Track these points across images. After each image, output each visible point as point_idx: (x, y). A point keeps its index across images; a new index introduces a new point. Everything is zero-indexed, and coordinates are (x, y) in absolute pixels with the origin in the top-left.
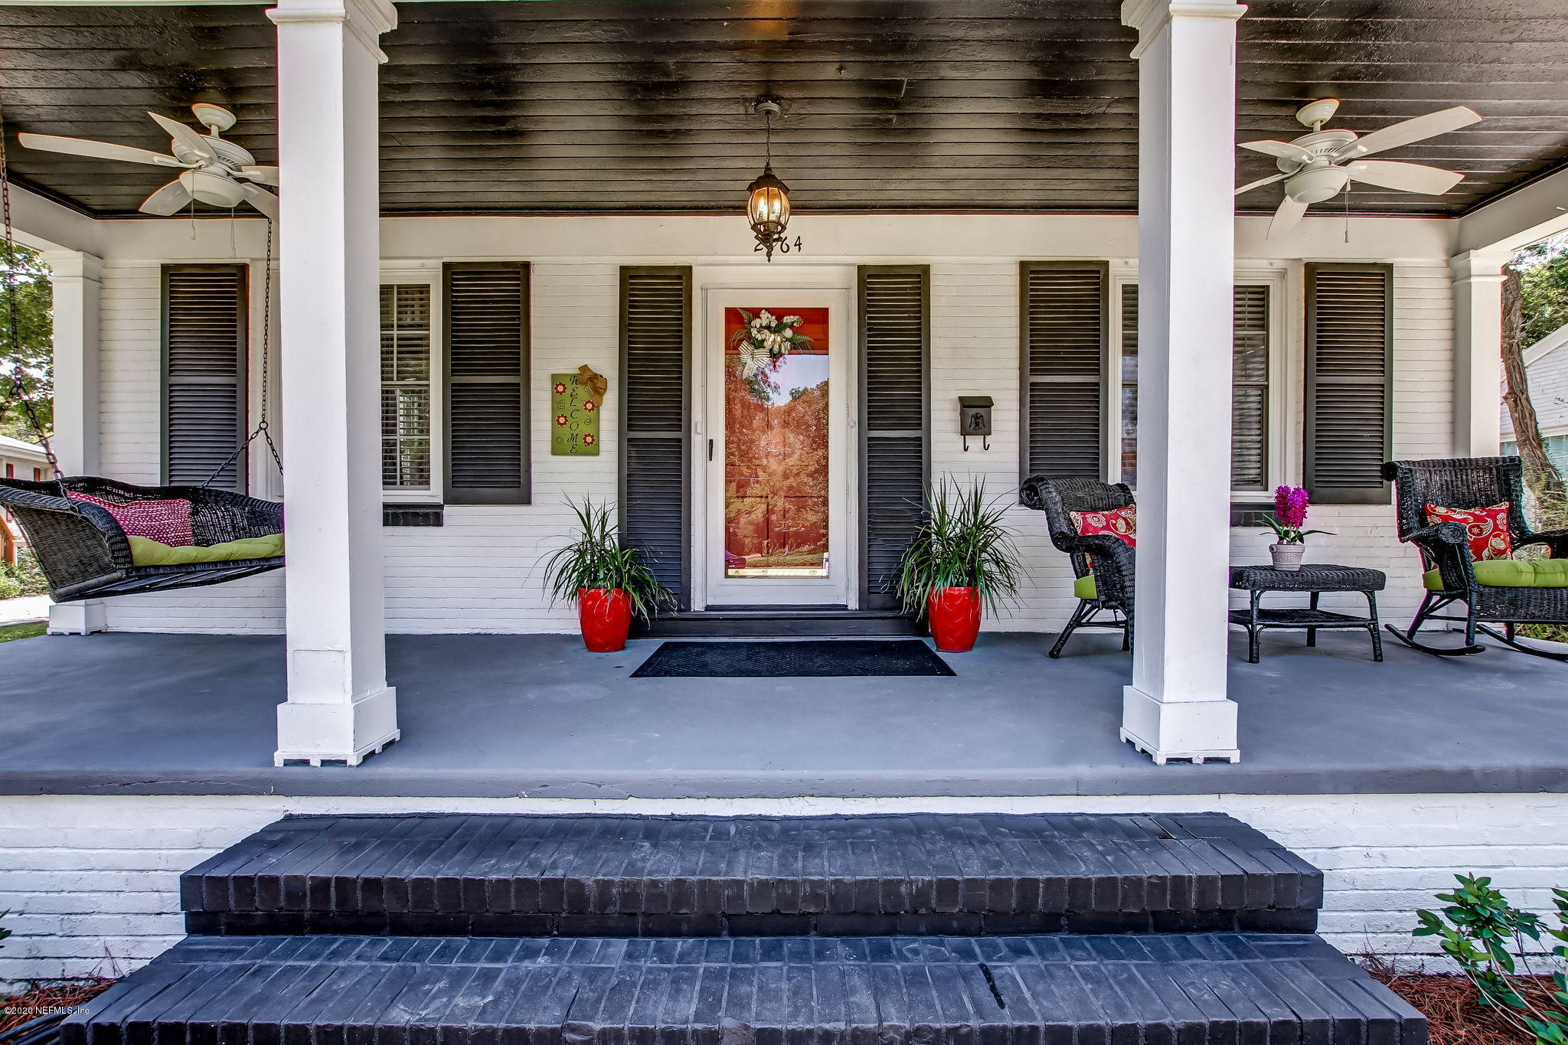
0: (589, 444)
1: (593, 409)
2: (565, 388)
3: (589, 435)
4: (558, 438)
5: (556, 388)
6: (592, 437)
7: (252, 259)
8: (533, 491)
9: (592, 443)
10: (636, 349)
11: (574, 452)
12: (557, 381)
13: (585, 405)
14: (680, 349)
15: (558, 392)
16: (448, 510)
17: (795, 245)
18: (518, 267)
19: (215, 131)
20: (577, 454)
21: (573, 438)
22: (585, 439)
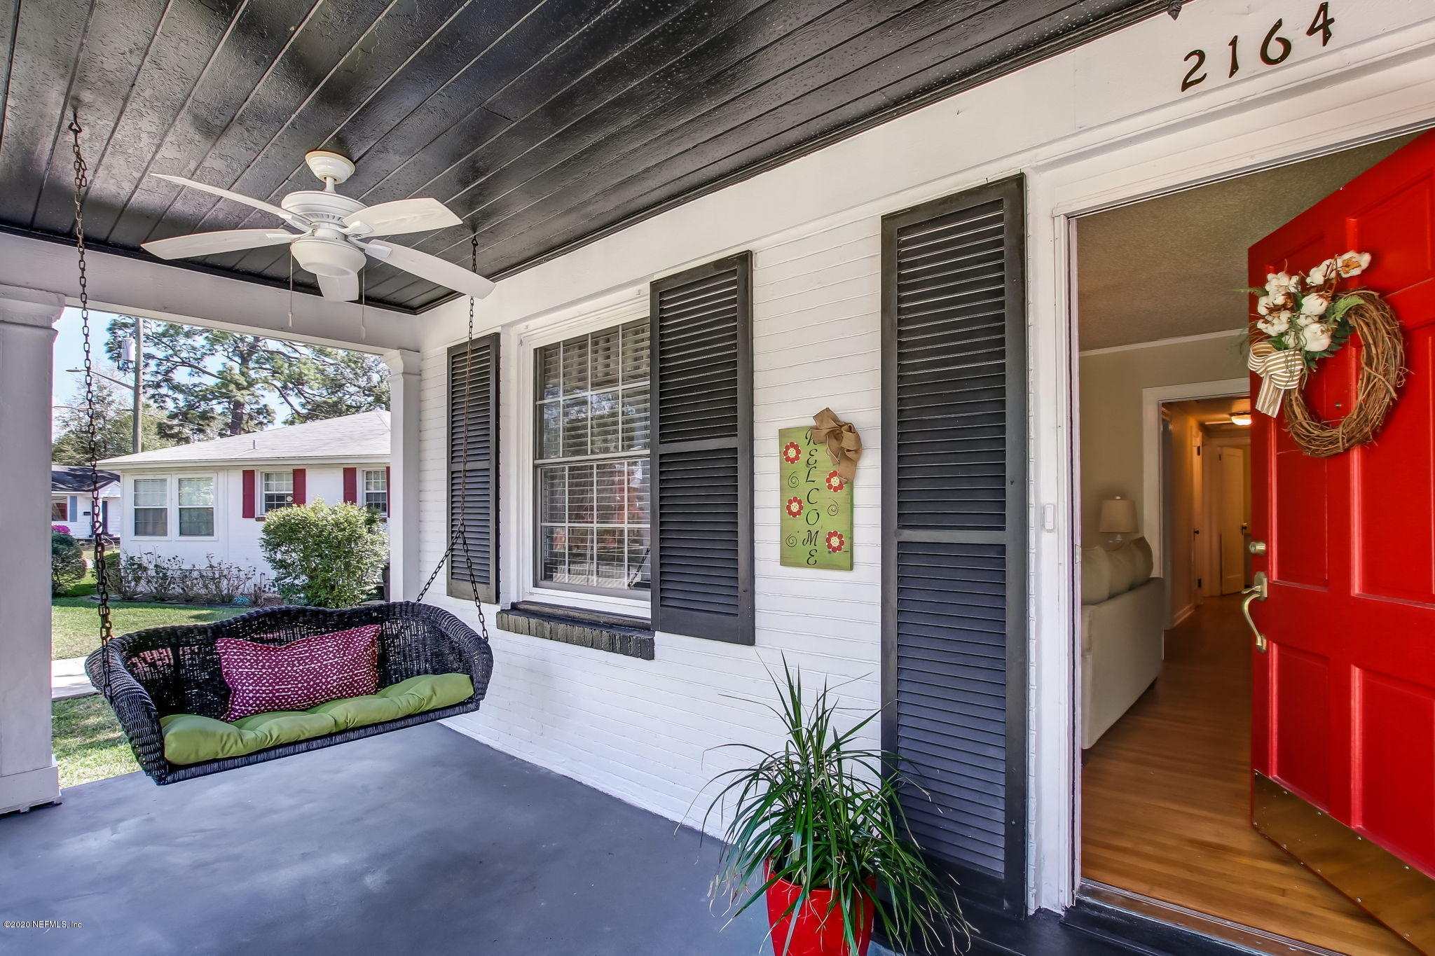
0: (835, 550)
1: (840, 487)
2: (798, 452)
3: (835, 534)
4: (789, 538)
5: (786, 453)
6: (840, 537)
7: (502, 326)
8: (757, 624)
9: (839, 548)
10: (915, 367)
11: (811, 562)
12: (788, 442)
13: (828, 480)
14: (1002, 354)
15: (788, 459)
16: (661, 639)
17: (1311, 31)
18: (734, 264)
19: (330, 184)
20: (816, 565)
21: (811, 538)
22: (828, 540)
